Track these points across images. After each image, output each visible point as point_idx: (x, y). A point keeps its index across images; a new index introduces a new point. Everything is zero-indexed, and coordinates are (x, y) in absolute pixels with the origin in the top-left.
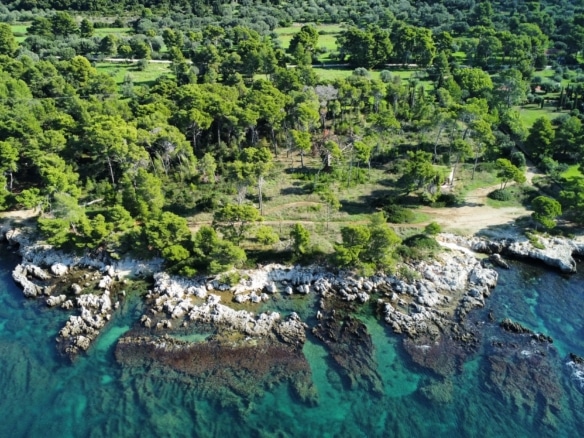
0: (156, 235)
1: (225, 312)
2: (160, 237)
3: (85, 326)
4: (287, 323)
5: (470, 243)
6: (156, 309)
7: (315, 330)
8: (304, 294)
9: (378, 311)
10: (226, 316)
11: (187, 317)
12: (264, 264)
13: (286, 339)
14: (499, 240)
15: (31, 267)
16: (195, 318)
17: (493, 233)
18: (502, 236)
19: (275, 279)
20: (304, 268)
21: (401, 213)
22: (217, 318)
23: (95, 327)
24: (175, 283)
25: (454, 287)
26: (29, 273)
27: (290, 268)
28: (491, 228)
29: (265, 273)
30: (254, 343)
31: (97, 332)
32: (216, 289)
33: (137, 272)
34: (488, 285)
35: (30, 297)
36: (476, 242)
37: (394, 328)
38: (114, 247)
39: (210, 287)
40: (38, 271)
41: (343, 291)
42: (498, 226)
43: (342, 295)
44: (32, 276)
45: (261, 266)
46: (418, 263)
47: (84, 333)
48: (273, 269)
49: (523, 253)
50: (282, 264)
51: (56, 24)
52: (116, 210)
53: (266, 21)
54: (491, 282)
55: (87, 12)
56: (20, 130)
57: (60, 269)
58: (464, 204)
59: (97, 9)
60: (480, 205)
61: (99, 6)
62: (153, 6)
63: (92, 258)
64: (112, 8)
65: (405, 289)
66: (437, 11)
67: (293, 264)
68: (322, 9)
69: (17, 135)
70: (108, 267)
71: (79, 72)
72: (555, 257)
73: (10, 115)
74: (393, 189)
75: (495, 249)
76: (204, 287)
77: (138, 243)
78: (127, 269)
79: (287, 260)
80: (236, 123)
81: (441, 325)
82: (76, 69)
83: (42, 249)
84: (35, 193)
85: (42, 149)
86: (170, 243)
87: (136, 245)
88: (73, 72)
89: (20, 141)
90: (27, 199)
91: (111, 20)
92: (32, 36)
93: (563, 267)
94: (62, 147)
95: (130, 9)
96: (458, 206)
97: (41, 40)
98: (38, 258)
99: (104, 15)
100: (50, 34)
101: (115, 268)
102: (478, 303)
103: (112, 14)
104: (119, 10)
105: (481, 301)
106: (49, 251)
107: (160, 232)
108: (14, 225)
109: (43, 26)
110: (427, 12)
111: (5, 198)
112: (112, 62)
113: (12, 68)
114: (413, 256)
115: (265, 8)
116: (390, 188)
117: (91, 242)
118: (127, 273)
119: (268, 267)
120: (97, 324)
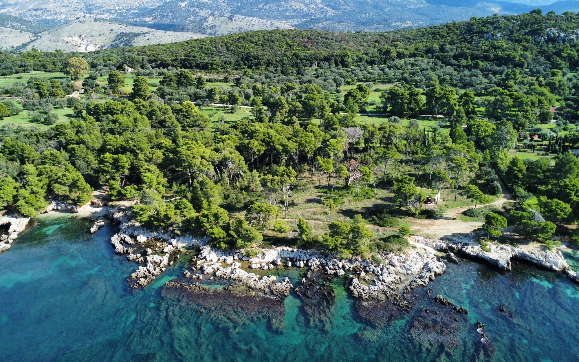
0: (205, 220)
1: (241, 273)
2: (208, 221)
3: (147, 273)
4: (280, 284)
5: (434, 244)
6: (196, 268)
7: (297, 289)
8: (299, 267)
9: (347, 282)
10: (240, 276)
11: (214, 274)
12: (277, 246)
13: (275, 293)
14: (457, 244)
15: (123, 236)
16: (220, 275)
17: (454, 238)
18: (460, 241)
19: (282, 256)
20: (304, 251)
21: (388, 220)
22: (234, 276)
23: (153, 275)
24: (213, 253)
25: (409, 272)
26: (122, 239)
27: (295, 250)
28: (454, 235)
29: (276, 252)
30: (253, 293)
31: (154, 278)
32: (240, 259)
33: (191, 245)
34: (435, 272)
35: (118, 254)
36: (439, 244)
37: (354, 293)
38: (178, 227)
39: (236, 257)
40: (128, 239)
41: (327, 268)
42: (460, 234)
43: (325, 270)
44: (123, 242)
45: (274, 246)
46: (388, 254)
47: (146, 277)
48: (283, 250)
49: (472, 254)
50: (290, 247)
51: (180, 78)
52: (182, 202)
53: (335, 80)
54: (438, 271)
55: (206, 71)
56: (135, 148)
57: (142, 239)
58: (441, 217)
59: (213, 69)
60: (453, 219)
61: (215, 67)
62: (254, 67)
63: (164, 233)
64: (224, 68)
65: (372, 270)
66: (474, 75)
67: (298, 248)
68: (382, 72)
69: (132, 151)
70: (173, 239)
71: (187, 112)
72: (496, 258)
73: (131, 138)
74: (391, 204)
75: (452, 249)
76: (232, 257)
77: (193, 225)
78: (185, 243)
79: (293, 245)
80: (281, 151)
81: (388, 294)
82: (185, 110)
83: (133, 226)
84: (134, 188)
85: (146, 161)
86: (214, 226)
87: (192, 226)
88: (183, 112)
89: (134, 155)
90: (128, 192)
91: (222, 77)
92: (162, 86)
93: (500, 266)
94: (160, 161)
95: (236, 69)
96: (436, 218)
97: (168, 89)
98: (130, 231)
99: (217, 73)
100: (175, 85)
101: (177, 241)
102: (423, 283)
103: (224, 72)
104: (228, 70)
105: (425, 282)
106: (138, 227)
107: (208, 218)
108: (120, 210)
109: (171, 80)
110: (465, 76)
111: (117, 192)
112: (214, 107)
113: (142, 108)
114: (386, 249)
115: (336, 70)
116: (388, 203)
117: (163, 222)
118: (184, 245)
119: (279, 249)
120: (155, 273)
